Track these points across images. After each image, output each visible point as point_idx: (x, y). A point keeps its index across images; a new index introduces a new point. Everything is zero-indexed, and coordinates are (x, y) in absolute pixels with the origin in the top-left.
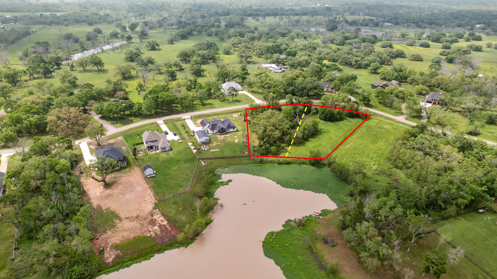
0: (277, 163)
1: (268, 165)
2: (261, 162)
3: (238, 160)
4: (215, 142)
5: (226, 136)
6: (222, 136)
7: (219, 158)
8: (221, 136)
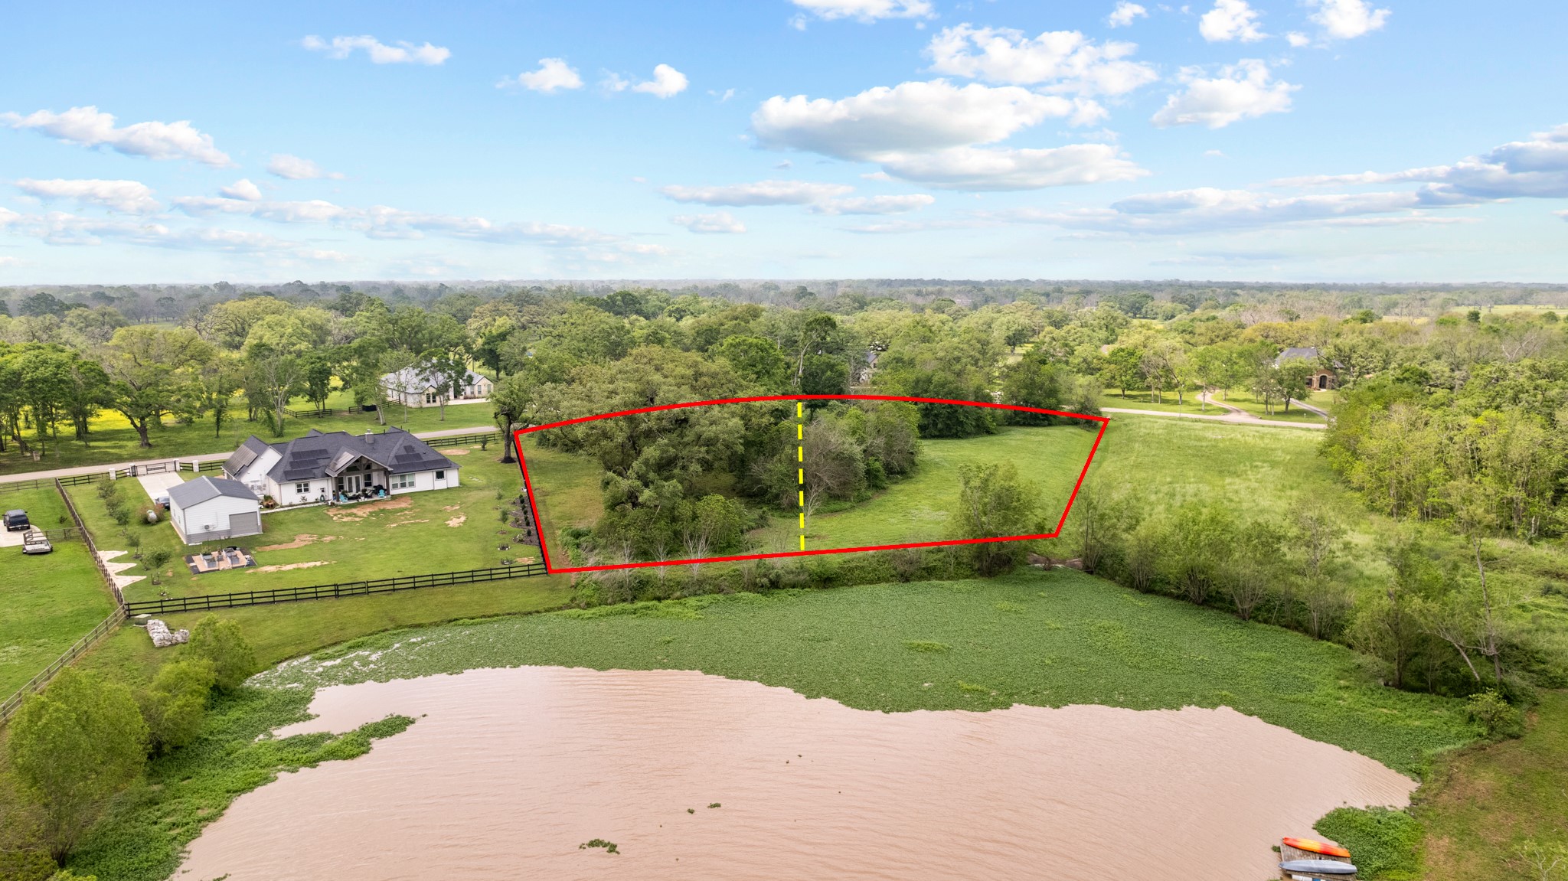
0: (754, 587)
1: (692, 601)
2: (639, 590)
3: (463, 595)
4: (304, 537)
5: (388, 507)
6: (362, 512)
7: (316, 594)
8: (354, 511)
